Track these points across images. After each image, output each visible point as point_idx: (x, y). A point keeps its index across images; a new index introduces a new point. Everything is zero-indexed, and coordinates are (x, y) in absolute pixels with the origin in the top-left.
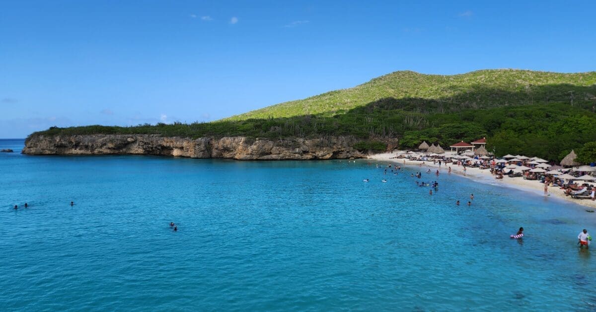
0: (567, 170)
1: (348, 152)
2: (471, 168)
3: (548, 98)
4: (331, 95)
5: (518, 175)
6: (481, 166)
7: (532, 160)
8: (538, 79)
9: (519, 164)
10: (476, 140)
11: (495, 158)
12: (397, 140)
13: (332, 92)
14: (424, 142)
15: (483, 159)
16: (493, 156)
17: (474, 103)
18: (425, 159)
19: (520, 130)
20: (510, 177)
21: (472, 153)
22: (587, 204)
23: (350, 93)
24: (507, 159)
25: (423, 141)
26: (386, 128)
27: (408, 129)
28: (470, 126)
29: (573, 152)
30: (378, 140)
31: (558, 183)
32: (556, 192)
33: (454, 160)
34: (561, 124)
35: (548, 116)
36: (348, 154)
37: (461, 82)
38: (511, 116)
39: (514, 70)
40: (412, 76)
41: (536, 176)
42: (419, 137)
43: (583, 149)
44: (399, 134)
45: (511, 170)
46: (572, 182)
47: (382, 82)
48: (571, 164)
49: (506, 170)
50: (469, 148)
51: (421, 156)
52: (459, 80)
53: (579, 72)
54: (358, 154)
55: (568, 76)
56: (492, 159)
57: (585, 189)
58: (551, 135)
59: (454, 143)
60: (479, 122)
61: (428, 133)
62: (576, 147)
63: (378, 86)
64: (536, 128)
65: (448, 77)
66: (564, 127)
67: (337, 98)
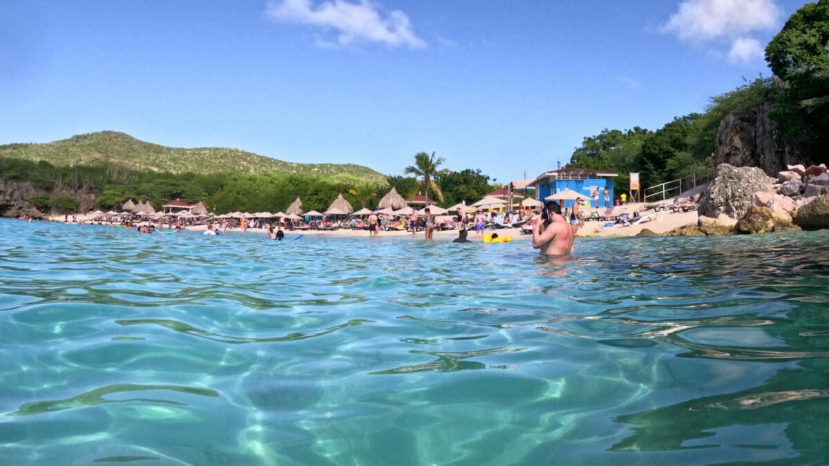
1: (20, 208)
4: (14, 149)
12: (93, 197)
13: (16, 144)
14: (130, 200)
23: (43, 149)
25: (128, 200)
26: (79, 177)
27: (110, 183)
29: (298, 200)
30: (66, 194)
36: (20, 211)
39: (240, 151)
40: (126, 140)
42: (123, 193)
44: (96, 189)
47: (87, 142)
50: (185, 209)
53: (300, 163)
54: (35, 211)
59: (168, 202)
61: (136, 189)
63: (81, 147)
67: (22, 154)
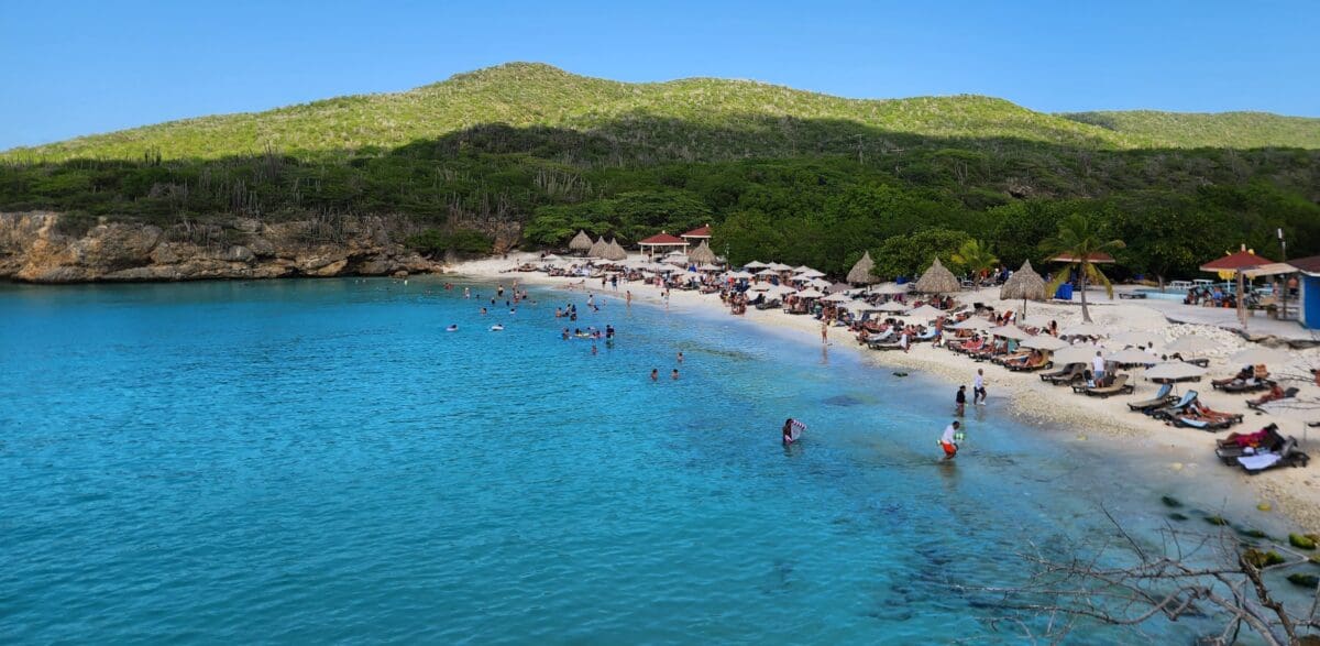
0: (858, 291)
1: (390, 257)
2: (682, 292)
3: (820, 145)
4: (341, 106)
5: (774, 305)
6: (702, 287)
7: (798, 274)
8: (802, 106)
9: (774, 280)
10: (691, 229)
11: (730, 268)
12: (517, 226)
13: (344, 98)
14: (582, 232)
15: (706, 271)
16: (725, 264)
17: (686, 148)
18: (585, 272)
19: (774, 210)
20: (760, 309)
21: (683, 258)
22: (895, 361)
23: (397, 104)
24: (752, 270)
25: (578, 231)
26: (490, 196)
27: (544, 200)
28: (680, 198)
29: (867, 255)
30: (470, 225)
31: (845, 319)
32: (842, 336)
33: (647, 275)
34: (846, 200)
35: (822, 182)
36: (390, 262)
37: (657, 99)
38: (758, 180)
39: (759, 83)
40: (551, 76)
41: (807, 306)
42: (569, 221)
43: (883, 249)
44: (522, 213)
45: (760, 295)
46: (868, 316)
47: (480, 85)
48: (866, 281)
49: (752, 295)
50: (676, 248)
51: (575, 266)
52: (654, 95)
53: (870, 99)
54: (418, 261)
55: (852, 104)
56: (723, 272)
57: (890, 329)
58: (830, 221)
59: (646, 236)
60: (696, 190)
61: (590, 212)
62: (872, 245)
63: (469, 94)
64: (802, 206)
65: (631, 87)
66: (851, 206)
67: (359, 116)
